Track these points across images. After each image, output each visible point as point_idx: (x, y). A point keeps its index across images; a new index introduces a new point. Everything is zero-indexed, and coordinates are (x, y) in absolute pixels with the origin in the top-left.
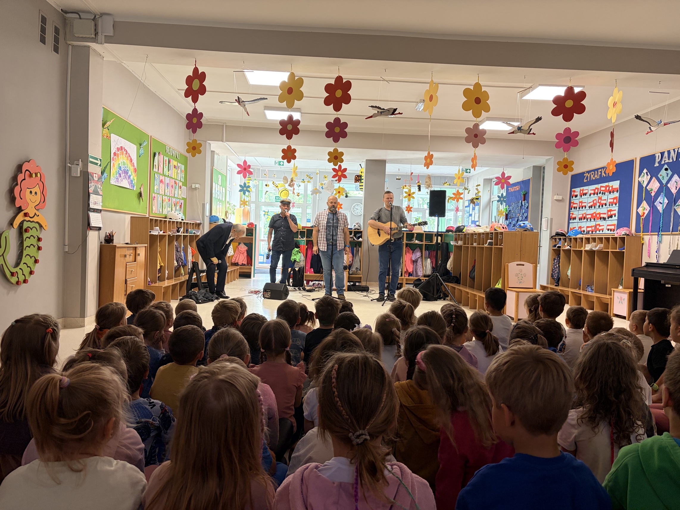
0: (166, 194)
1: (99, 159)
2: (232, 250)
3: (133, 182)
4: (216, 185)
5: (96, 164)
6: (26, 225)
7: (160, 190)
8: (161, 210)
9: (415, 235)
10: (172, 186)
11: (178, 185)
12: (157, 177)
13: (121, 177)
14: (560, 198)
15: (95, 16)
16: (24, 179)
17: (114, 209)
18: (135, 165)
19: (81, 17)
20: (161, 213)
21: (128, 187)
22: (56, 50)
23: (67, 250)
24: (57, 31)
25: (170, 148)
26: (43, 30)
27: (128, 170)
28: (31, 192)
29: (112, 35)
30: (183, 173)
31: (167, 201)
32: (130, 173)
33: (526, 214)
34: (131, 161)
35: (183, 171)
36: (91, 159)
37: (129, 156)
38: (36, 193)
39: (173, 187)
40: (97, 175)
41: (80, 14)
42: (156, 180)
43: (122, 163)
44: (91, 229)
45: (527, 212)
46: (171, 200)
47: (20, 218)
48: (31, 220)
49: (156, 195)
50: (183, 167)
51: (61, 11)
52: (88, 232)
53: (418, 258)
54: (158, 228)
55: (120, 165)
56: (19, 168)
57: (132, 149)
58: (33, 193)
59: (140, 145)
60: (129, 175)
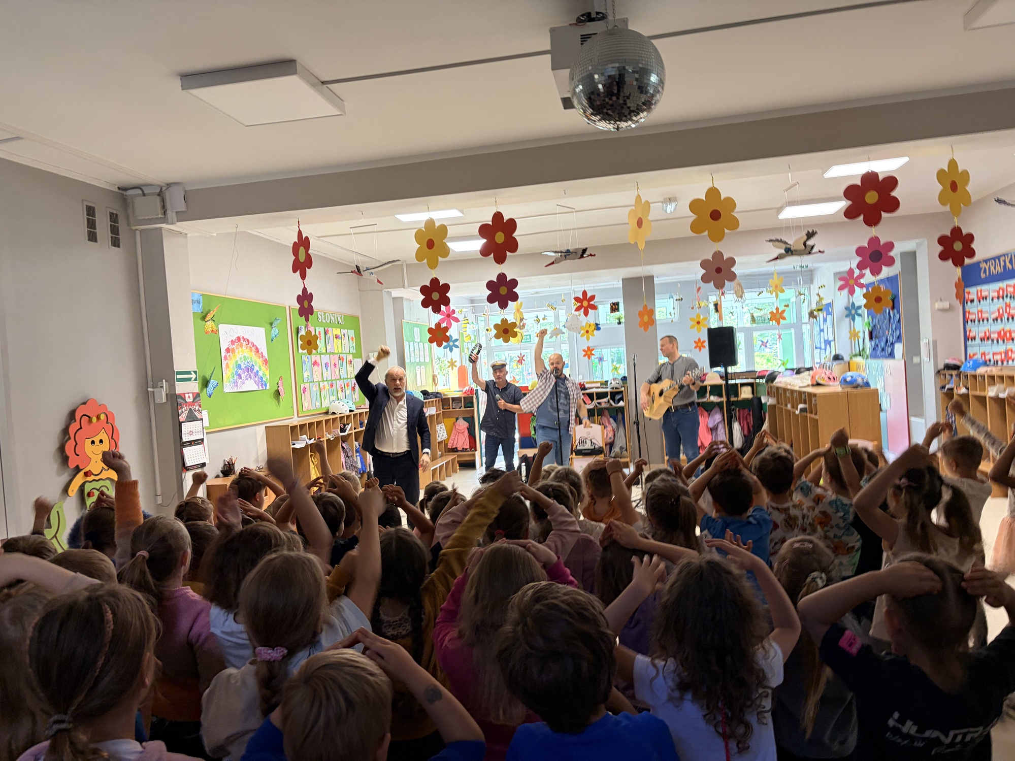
0: (325, 379)
1: (192, 372)
2: (445, 431)
3: (264, 379)
4: (411, 343)
5: (189, 379)
6: (88, 488)
7: (315, 376)
8: (318, 404)
9: (709, 388)
10: (335, 365)
11: (345, 360)
12: (306, 360)
13: (241, 378)
14: (946, 305)
15: (161, 189)
16: (81, 428)
17: (234, 424)
18: (265, 354)
19: (145, 192)
20: (320, 406)
22: (116, 243)
23: (159, 502)
24: (114, 218)
25: (325, 313)
26: (91, 224)
27: (253, 365)
28: (93, 442)
29: (184, 209)
30: (353, 340)
31: (327, 387)
32: (256, 368)
33: (898, 332)
34: (258, 352)
35: (352, 339)
36: (179, 376)
37: (253, 346)
38: (101, 441)
39: (337, 366)
40: (191, 395)
41: (143, 188)
42: (305, 364)
43: (241, 359)
44: (188, 470)
45: (898, 327)
46: (334, 385)
47: (79, 479)
48: (97, 478)
49: (307, 385)
50: (352, 333)
52: (183, 475)
53: (718, 423)
54: (305, 436)
55: (239, 363)
56: (72, 415)
57: (258, 335)
58: (97, 442)
59: (271, 324)
60: (255, 371)
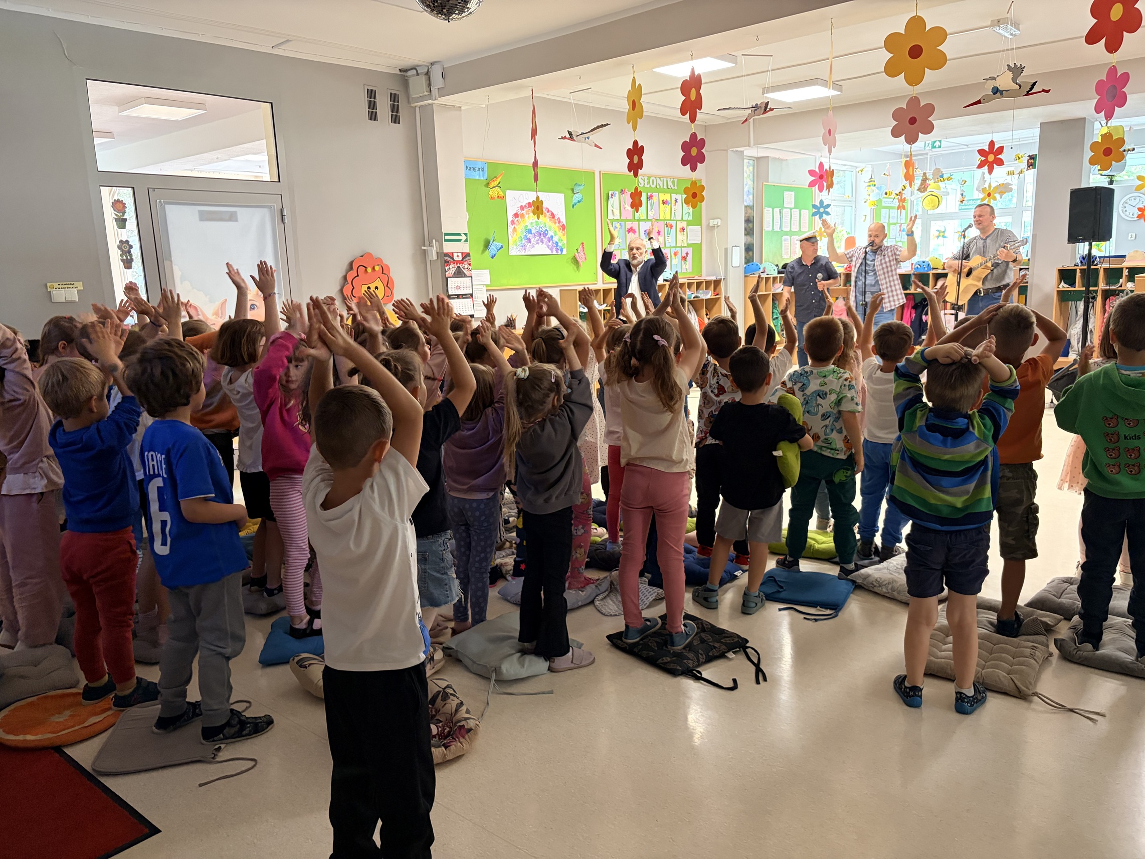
1: (462, 234)
3: (559, 244)
4: (777, 209)
5: (459, 240)
10: (659, 232)
11: (675, 227)
13: (530, 242)
15: (428, 68)
16: (358, 276)
17: (520, 285)
18: (563, 220)
19: (418, 72)
21: (549, 252)
22: (396, 120)
24: (394, 98)
26: (372, 105)
27: (546, 230)
29: (443, 86)
34: (554, 217)
36: (447, 237)
37: (548, 211)
39: (662, 233)
40: (460, 255)
41: (418, 68)
43: (532, 224)
51: (399, 73)
55: (529, 227)
56: (351, 265)
57: (553, 200)
59: (573, 190)
60: (549, 236)
